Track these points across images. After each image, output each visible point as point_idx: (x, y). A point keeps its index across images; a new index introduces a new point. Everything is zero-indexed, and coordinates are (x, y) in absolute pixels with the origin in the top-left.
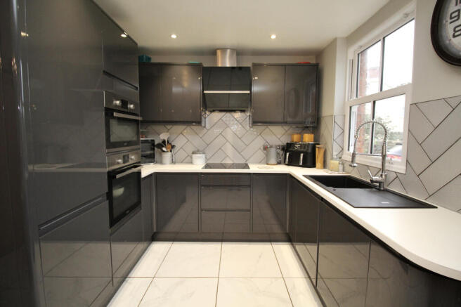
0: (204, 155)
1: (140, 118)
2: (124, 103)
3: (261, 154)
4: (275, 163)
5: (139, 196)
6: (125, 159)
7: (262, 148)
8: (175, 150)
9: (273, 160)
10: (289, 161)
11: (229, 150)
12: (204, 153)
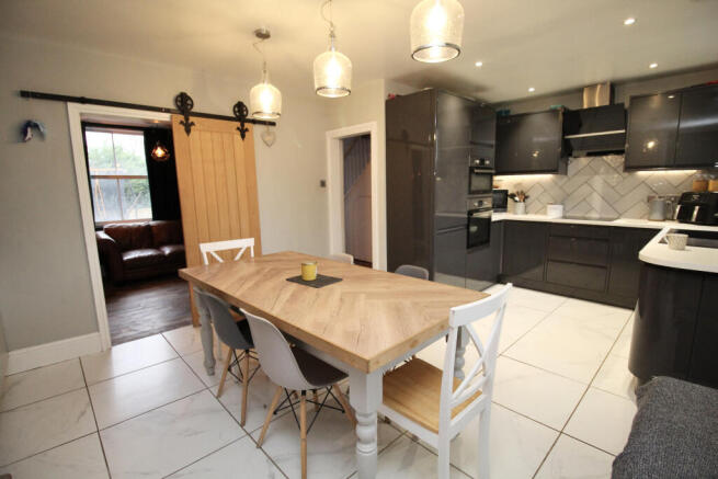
0: (561, 207)
1: (493, 171)
2: (482, 161)
3: (644, 207)
4: (661, 218)
5: (489, 236)
6: (481, 203)
7: (646, 200)
8: (528, 201)
9: (657, 215)
10: (697, 219)
11: (597, 201)
12: (562, 204)
